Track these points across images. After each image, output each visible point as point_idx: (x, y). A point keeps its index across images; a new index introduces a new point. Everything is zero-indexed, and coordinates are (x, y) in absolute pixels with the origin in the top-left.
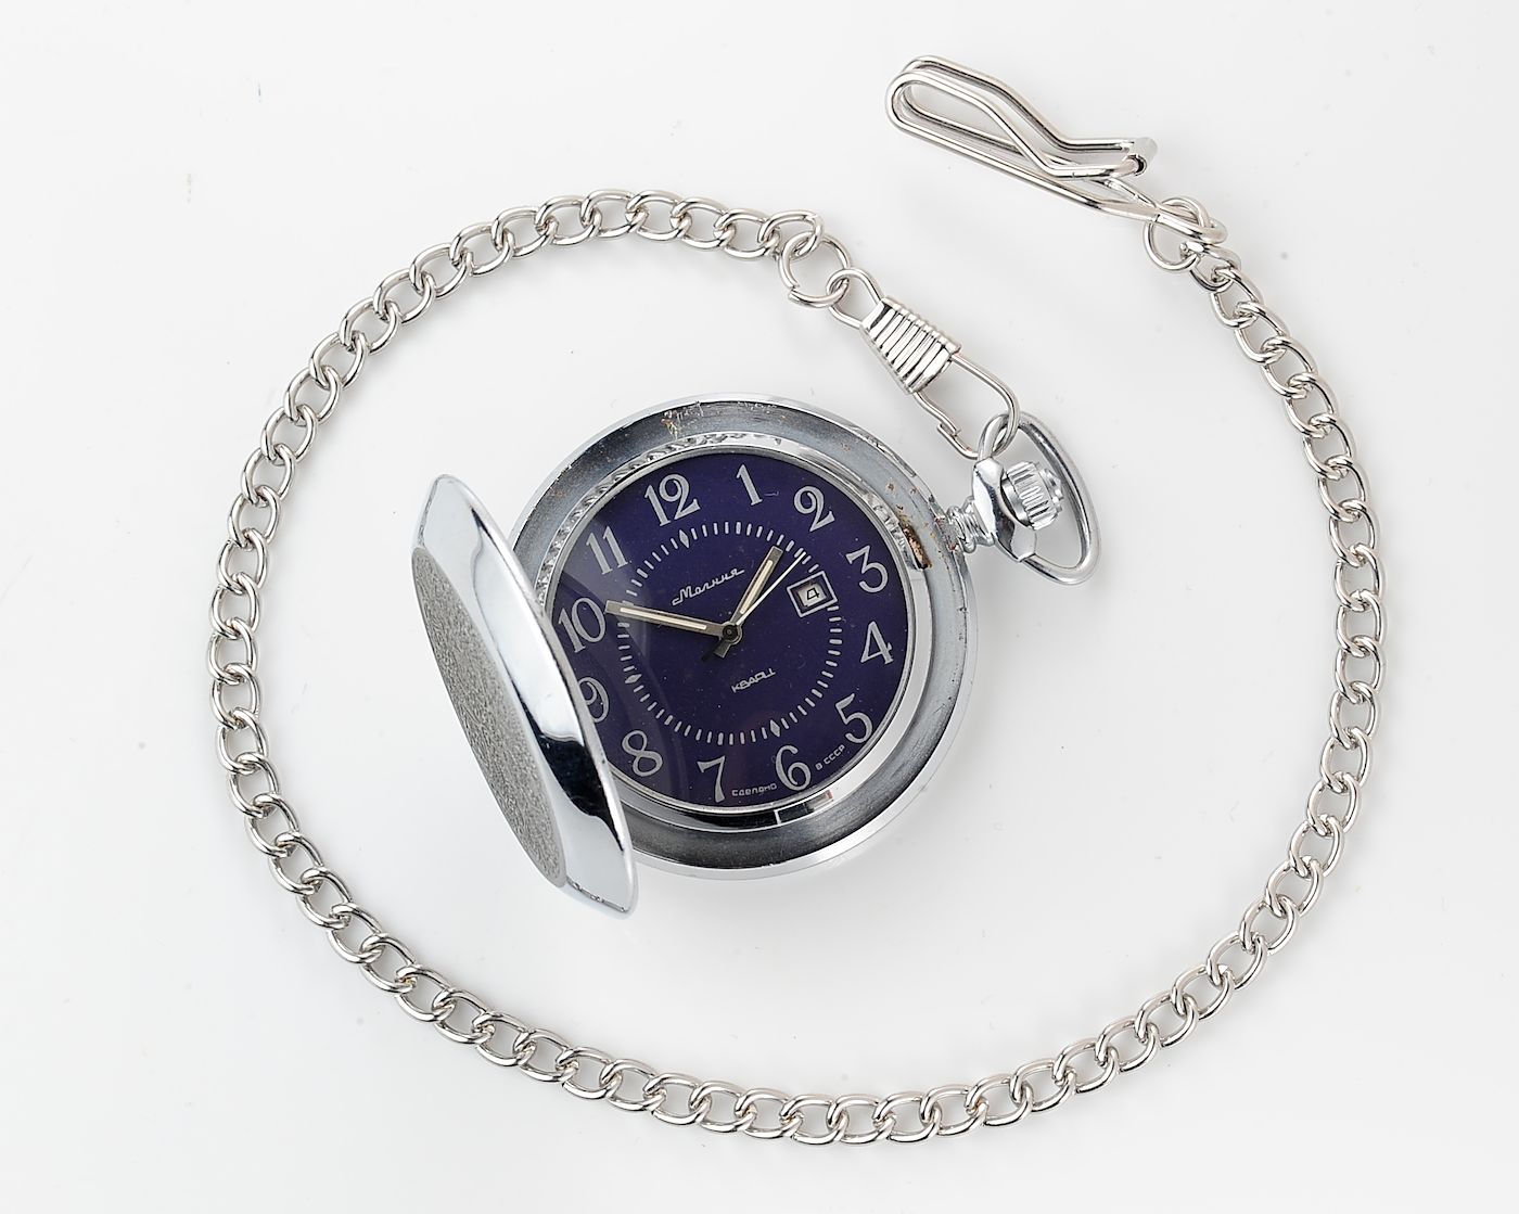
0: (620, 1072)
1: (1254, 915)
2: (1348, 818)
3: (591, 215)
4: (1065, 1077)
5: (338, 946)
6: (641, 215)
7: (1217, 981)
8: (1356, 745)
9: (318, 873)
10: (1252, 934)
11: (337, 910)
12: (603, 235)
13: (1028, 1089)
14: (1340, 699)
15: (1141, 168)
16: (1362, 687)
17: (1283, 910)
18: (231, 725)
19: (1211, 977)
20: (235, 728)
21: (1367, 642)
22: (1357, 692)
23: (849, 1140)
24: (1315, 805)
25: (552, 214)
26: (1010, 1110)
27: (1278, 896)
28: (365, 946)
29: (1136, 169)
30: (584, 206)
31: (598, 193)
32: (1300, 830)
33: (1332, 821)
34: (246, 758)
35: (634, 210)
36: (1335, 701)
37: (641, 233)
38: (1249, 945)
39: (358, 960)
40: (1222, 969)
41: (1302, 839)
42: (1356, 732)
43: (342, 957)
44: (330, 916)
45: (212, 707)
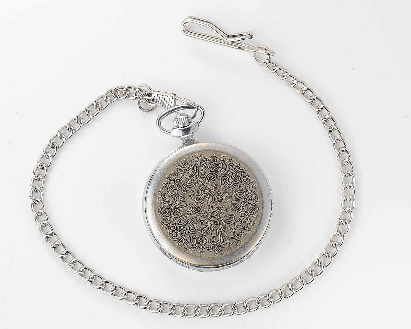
1: (338, 227)
4: (302, 280)
5: (105, 292)
7: (334, 246)
8: (350, 175)
9: (93, 276)
11: (102, 283)
14: (342, 165)
16: (347, 160)
17: (346, 223)
22: (346, 162)
24: (344, 194)
26: (290, 292)
28: (112, 290)
29: (250, 38)
32: (343, 202)
33: (350, 197)
36: (341, 166)
39: (112, 294)
40: (335, 243)
41: (344, 204)
42: (349, 172)
43: (107, 295)
44: (100, 285)
45: (48, 245)
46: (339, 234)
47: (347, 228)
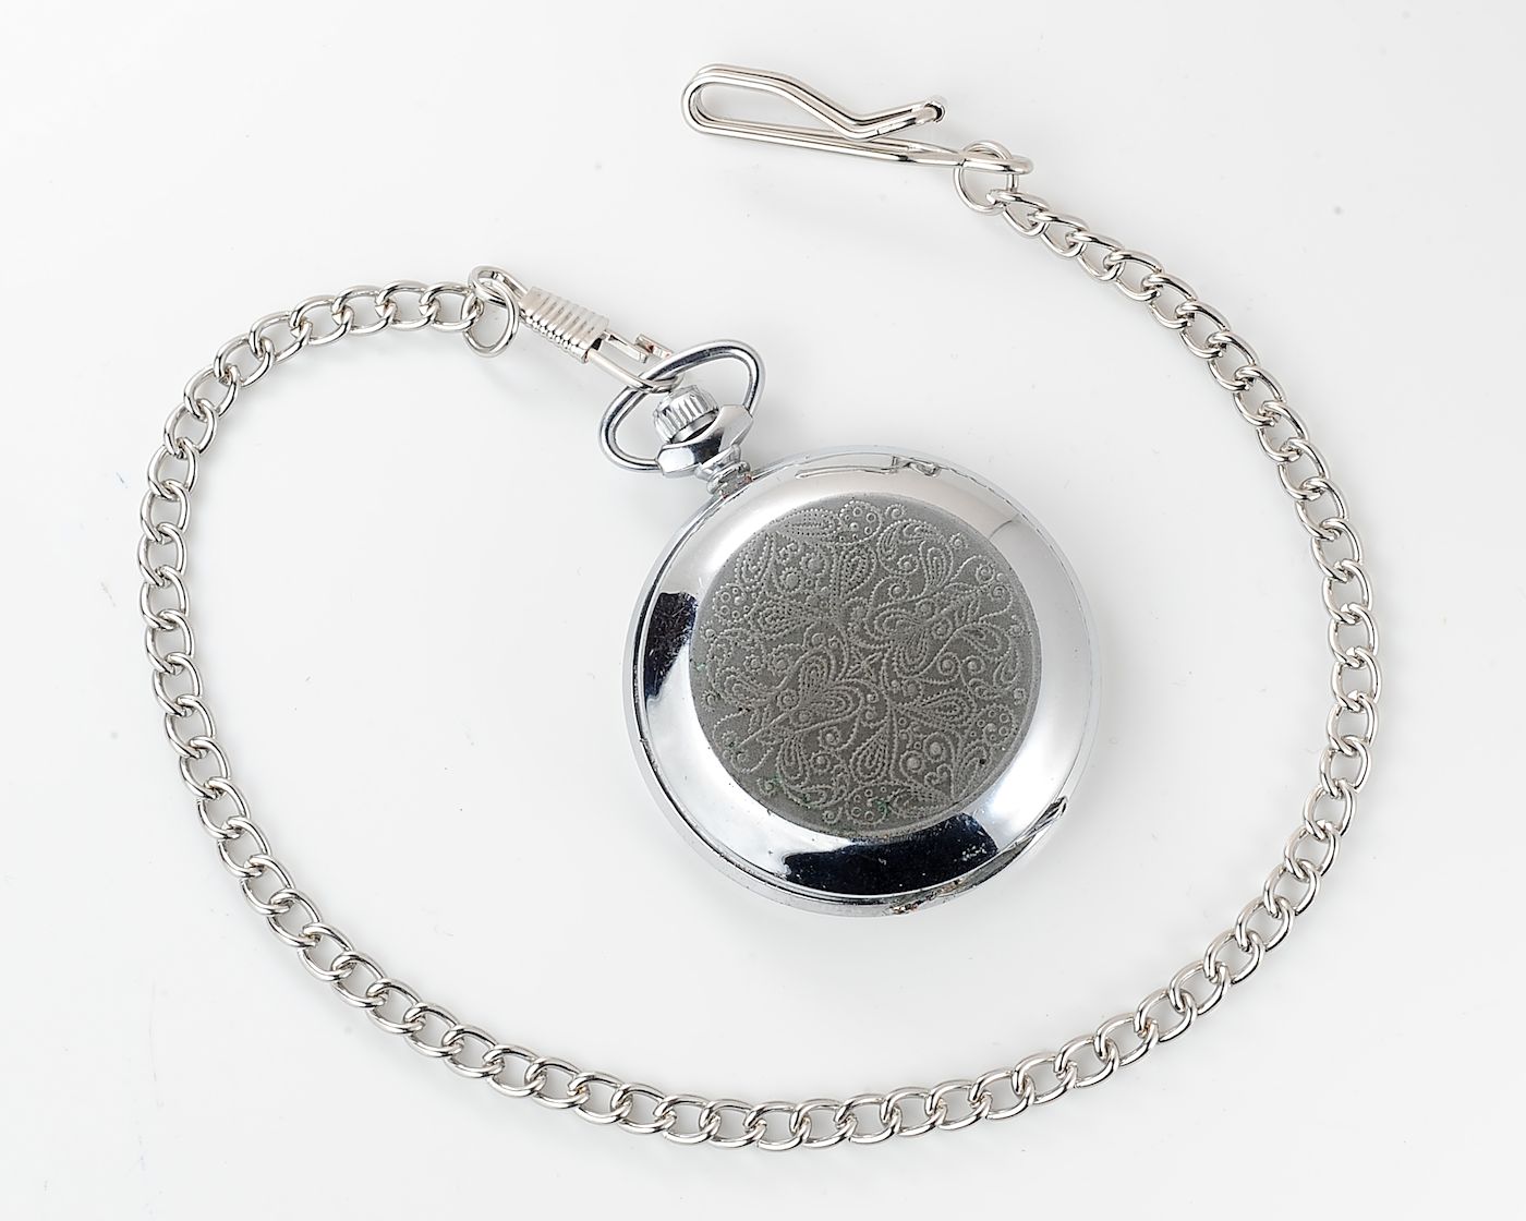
0: (806, 1115)
2: (1372, 642)
3: (258, 346)
6: (306, 327)
10: (1334, 781)
12: (279, 358)
13: (1186, 994)
15: (940, 112)
18: (308, 946)
19: (1316, 835)
20: (313, 944)
21: (1316, 482)
23: (1041, 1100)
25: (227, 361)
27: (1343, 738)
30: (251, 342)
31: (258, 324)
35: (297, 324)
37: (313, 342)
38: (1335, 791)
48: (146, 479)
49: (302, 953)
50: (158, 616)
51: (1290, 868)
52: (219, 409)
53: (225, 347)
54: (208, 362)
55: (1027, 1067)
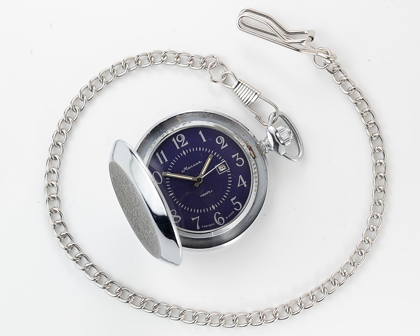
0: (172, 309)
1: (353, 255)
2: (379, 226)
3: (151, 58)
4: (301, 304)
5: (87, 276)
6: (166, 58)
8: (380, 204)
9: (80, 254)
10: (353, 261)
11: (87, 265)
12: (154, 64)
13: (290, 308)
14: (375, 191)
15: (313, 39)
16: (381, 188)
17: (362, 253)
18: (52, 212)
19: (342, 273)
21: (382, 174)
23: (240, 326)
24: (369, 222)
25: (140, 58)
26: (285, 315)
27: (360, 249)
28: (95, 275)
29: (311, 40)
30: (149, 56)
31: (153, 52)
32: (365, 230)
33: (374, 227)
34: (57, 222)
35: (163, 56)
36: (374, 192)
37: (166, 63)
39: (93, 279)
40: (345, 271)
41: (366, 232)
42: (380, 201)
43: (88, 278)
44: (85, 267)
45: (47, 207)
46: (352, 264)
47: (362, 258)
48: (99, 74)
49: (49, 213)
50: (74, 106)
51: (331, 280)
52: (130, 69)
53: (141, 54)
54: (135, 55)
55: (239, 315)
